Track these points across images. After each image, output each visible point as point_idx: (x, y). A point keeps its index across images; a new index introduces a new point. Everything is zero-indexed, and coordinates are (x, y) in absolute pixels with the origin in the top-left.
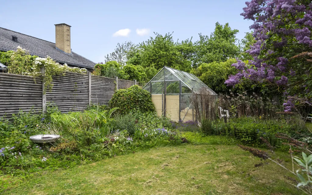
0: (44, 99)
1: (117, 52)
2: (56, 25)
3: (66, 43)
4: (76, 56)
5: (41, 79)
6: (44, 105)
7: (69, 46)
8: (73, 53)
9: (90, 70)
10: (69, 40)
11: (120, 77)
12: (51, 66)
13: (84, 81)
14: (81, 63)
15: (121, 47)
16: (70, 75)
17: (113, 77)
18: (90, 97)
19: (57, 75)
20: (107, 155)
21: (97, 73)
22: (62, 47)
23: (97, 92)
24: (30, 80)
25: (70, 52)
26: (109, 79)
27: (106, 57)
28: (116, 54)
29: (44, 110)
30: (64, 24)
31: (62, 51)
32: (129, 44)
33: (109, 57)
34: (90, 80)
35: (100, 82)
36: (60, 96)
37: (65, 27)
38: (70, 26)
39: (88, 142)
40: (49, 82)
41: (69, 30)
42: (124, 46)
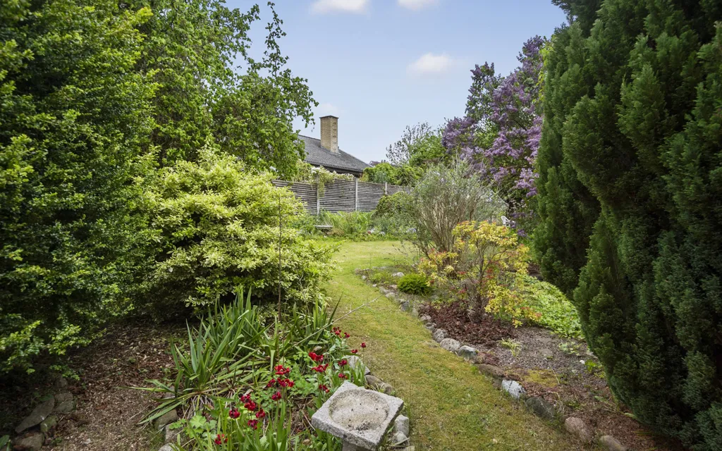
0: (318, 204)
1: (404, 141)
2: (321, 118)
3: (333, 140)
4: (345, 156)
5: (316, 185)
6: (318, 208)
7: (336, 143)
8: (340, 151)
9: (357, 174)
10: (335, 137)
11: (390, 182)
12: (323, 174)
13: (351, 187)
14: (349, 166)
15: (412, 132)
16: (338, 182)
17: (382, 183)
18: (356, 204)
19: (328, 182)
20: (364, 240)
21: (365, 178)
22: (328, 145)
23: (364, 198)
24: (308, 186)
25: (337, 151)
26: (376, 185)
27: (389, 148)
28: (403, 143)
29: (318, 213)
30: (330, 117)
31: (327, 151)
32: (423, 126)
33: (392, 149)
34: (357, 186)
35: (367, 188)
36: (330, 201)
37: (332, 120)
38: (337, 118)
39: (351, 231)
40: (322, 189)
41: (336, 123)
42: (416, 129)
